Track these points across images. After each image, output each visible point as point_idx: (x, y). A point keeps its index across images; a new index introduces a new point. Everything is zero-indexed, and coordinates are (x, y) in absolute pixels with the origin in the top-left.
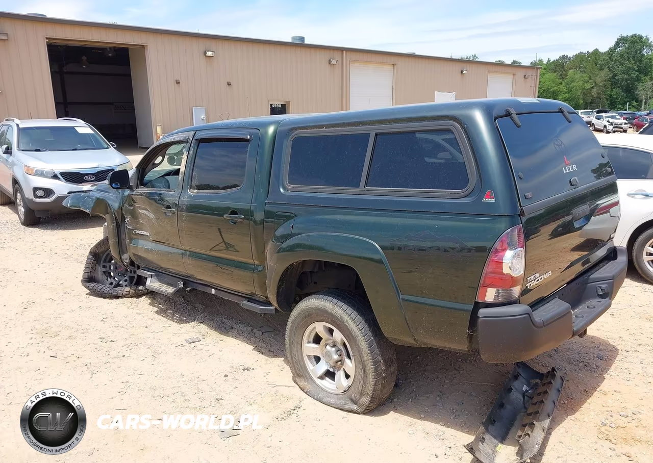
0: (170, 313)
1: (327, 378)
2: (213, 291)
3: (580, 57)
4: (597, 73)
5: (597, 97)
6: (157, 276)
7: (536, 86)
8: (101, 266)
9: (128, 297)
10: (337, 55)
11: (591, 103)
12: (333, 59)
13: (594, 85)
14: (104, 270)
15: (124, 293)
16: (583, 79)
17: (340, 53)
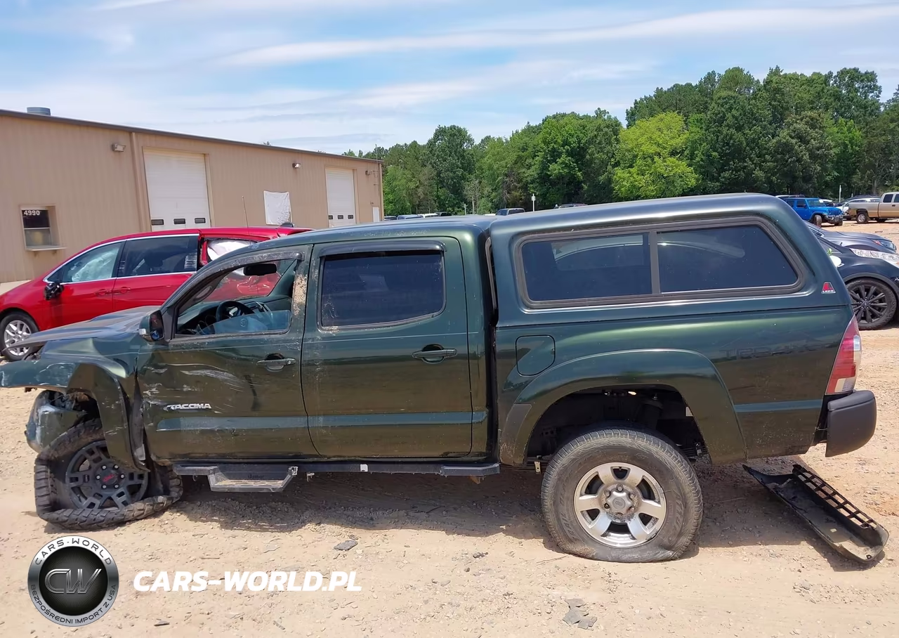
0: (249, 523)
1: (612, 534)
2: (364, 468)
3: (397, 149)
4: (420, 170)
5: (424, 198)
6: (223, 470)
7: (380, 185)
8: (67, 480)
9: (141, 519)
10: (123, 139)
11: (419, 206)
12: (118, 144)
13: (418, 183)
14: (73, 484)
15: (136, 513)
16: (405, 176)
17: (127, 135)
